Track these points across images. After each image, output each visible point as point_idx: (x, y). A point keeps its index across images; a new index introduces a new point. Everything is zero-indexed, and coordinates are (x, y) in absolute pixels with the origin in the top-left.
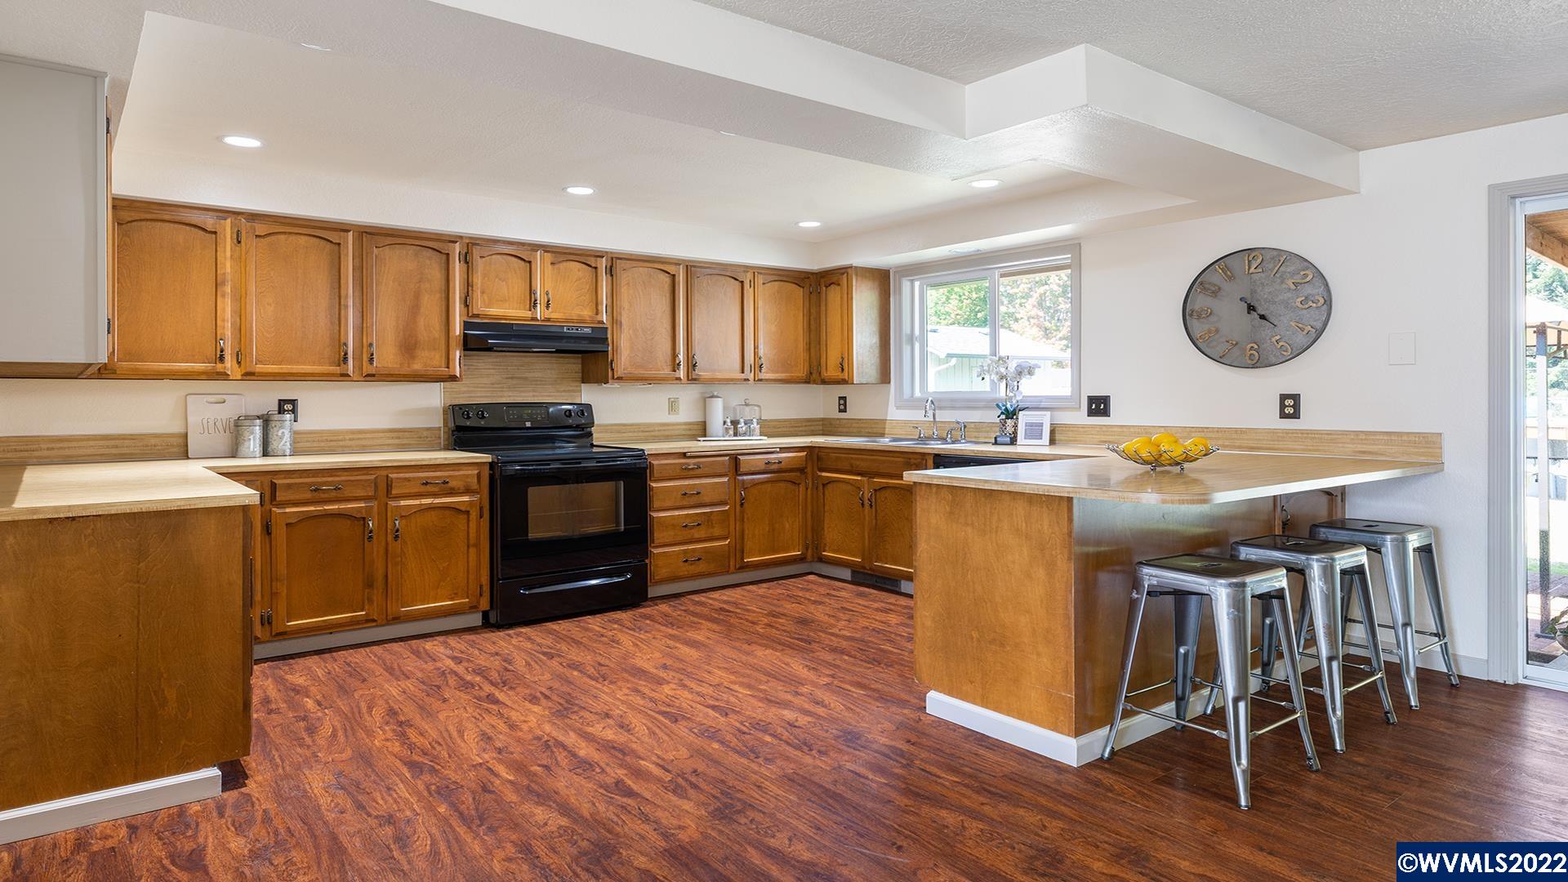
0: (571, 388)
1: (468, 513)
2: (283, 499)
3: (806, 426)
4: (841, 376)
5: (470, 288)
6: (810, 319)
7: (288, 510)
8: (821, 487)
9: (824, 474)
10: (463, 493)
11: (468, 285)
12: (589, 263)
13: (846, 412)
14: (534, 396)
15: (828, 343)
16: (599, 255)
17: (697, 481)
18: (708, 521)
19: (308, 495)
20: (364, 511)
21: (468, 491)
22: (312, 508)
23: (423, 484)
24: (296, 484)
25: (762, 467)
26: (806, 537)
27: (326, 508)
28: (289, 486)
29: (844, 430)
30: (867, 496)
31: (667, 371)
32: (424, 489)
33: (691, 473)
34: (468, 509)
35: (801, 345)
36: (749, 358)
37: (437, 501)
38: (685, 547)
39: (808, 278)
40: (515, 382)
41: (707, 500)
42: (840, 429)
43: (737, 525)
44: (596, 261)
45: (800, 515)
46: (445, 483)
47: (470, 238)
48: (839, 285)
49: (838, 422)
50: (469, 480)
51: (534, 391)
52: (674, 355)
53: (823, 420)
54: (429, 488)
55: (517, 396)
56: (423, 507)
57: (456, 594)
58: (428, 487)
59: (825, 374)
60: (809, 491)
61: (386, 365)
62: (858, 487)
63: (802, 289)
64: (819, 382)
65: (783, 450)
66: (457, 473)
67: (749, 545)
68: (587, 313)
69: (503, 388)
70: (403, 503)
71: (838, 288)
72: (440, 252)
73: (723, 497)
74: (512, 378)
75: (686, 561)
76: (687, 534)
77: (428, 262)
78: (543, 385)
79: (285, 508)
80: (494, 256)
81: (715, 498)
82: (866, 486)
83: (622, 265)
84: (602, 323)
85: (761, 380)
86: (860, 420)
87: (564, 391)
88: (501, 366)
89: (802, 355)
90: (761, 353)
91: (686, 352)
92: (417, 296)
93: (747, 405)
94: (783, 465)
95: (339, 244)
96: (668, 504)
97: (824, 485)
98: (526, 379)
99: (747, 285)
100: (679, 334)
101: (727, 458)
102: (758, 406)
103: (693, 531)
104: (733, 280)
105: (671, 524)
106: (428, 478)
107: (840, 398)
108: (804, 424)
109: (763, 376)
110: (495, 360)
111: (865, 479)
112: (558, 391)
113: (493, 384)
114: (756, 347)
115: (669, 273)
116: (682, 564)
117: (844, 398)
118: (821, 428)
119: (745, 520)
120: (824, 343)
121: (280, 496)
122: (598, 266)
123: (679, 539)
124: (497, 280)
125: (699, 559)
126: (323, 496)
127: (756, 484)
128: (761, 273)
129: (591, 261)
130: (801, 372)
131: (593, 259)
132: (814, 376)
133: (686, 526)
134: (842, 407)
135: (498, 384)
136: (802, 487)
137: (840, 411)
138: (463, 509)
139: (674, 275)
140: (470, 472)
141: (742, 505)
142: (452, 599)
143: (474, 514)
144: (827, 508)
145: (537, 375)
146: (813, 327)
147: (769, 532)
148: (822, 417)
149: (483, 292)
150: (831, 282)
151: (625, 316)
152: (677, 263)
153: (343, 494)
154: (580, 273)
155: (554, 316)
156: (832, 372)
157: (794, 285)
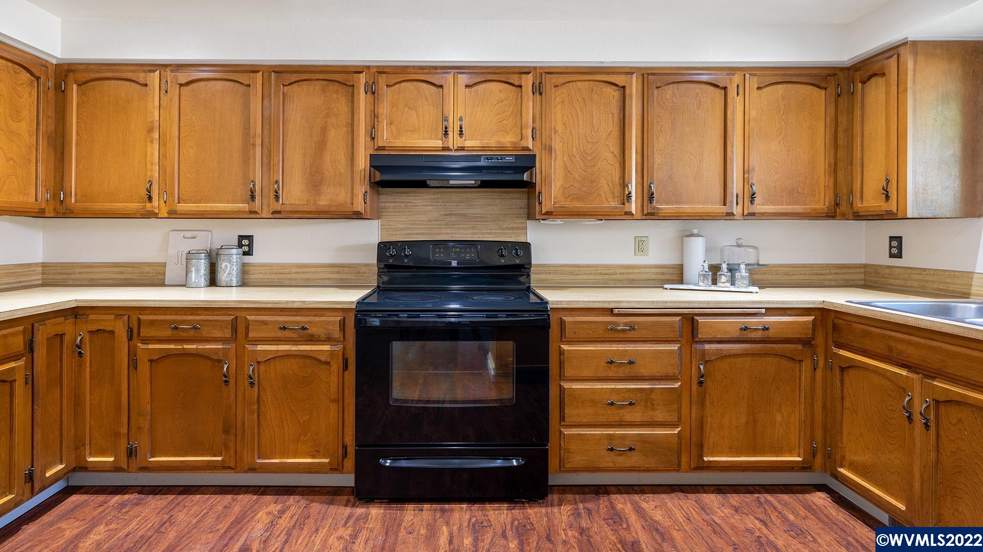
0: (515, 225)
1: (328, 363)
2: (147, 335)
3: (836, 274)
4: (884, 206)
5: (376, 120)
6: (836, 132)
7: (150, 346)
8: (837, 372)
9: (842, 352)
10: (325, 341)
11: (374, 116)
12: (511, 81)
13: (901, 257)
14: (474, 233)
15: (865, 161)
16: (524, 71)
17: (630, 347)
18: (646, 401)
19: (168, 333)
20: (221, 353)
21: (328, 340)
22: (173, 346)
23: (281, 329)
24: (158, 320)
25: (735, 333)
26: (813, 438)
27: (185, 347)
28: (152, 323)
29: (899, 282)
30: (919, 407)
31: (614, 203)
32: (280, 334)
33: (622, 335)
34: (329, 360)
35: (822, 165)
36: (736, 185)
37: (294, 348)
38: (610, 431)
39: (835, 75)
40: (453, 218)
41: (644, 372)
42: (891, 281)
43: (694, 410)
44: (520, 78)
45: (802, 406)
46: (303, 328)
47: (378, 67)
48: (883, 74)
49: (888, 271)
50: (331, 328)
51: (474, 228)
52: (624, 184)
53: (865, 266)
54: (287, 334)
55: (455, 234)
56: (280, 354)
57: (318, 451)
58: (285, 333)
59: (858, 204)
60: (819, 373)
61: (293, 202)
62: (903, 389)
63: (823, 92)
64: (851, 217)
65: (771, 311)
66: (317, 319)
67: (711, 437)
68: (508, 139)
69: (441, 225)
70: (260, 348)
71: (880, 81)
72: (346, 85)
73: (671, 371)
74: (451, 215)
75: (612, 449)
76: (612, 415)
77: (335, 96)
78: (484, 221)
79: (149, 344)
80: (403, 84)
81: (658, 370)
82: (917, 389)
83: (553, 80)
84: (527, 149)
85: (753, 214)
86: (924, 270)
87: (507, 228)
88: (438, 202)
89: (823, 179)
90: (755, 178)
91: (640, 180)
92: (324, 131)
93: (739, 246)
94: (771, 333)
95: (249, 86)
96: (586, 373)
97: (842, 369)
98: (464, 215)
99: (732, 92)
100: (631, 158)
101: (678, 318)
102: (755, 248)
103: (623, 411)
104: (711, 88)
105: (592, 400)
106: (286, 322)
107: (892, 238)
108: (833, 271)
109: (758, 207)
110: (433, 197)
111: (914, 376)
112: (502, 229)
113: (430, 221)
114: (746, 172)
115: (617, 85)
116: (605, 452)
117: (899, 239)
118: (862, 276)
119: (708, 403)
120: (859, 162)
121: (145, 332)
122: (523, 84)
123: (601, 419)
124: (406, 109)
125: (631, 449)
126: (182, 334)
127: (724, 357)
128: (755, 75)
129: (515, 79)
130: (822, 202)
131: (516, 76)
132: (844, 207)
133: (612, 404)
134: (895, 251)
135: (435, 221)
136: (806, 366)
137: (892, 256)
138: (323, 359)
139: (624, 87)
140: (332, 319)
141: (700, 383)
142: (313, 457)
143: (336, 365)
144: (847, 404)
145: (478, 211)
146: (841, 142)
147: (747, 423)
148: (864, 262)
149: (390, 123)
150: (870, 73)
151: (558, 140)
152: (629, 72)
153: (201, 334)
154: (502, 95)
155: (469, 144)
156: (871, 200)
157: (812, 87)
